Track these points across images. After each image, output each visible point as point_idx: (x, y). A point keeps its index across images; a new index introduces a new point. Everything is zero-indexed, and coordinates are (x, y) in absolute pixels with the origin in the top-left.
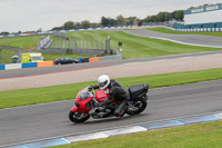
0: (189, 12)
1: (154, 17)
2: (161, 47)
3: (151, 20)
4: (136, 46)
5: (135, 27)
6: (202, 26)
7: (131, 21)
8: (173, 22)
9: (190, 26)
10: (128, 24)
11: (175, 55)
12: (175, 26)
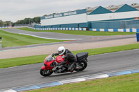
0: (44, 18)
1: (22, 21)
2: (26, 40)
3: (20, 23)
4: (11, 39)
5: (10, 27)
6: (52, 27)
7: (8, 24)
8: (34, 24)
9: (45, 27)
10: (5, 26)
11: (36, 45)
12: (35, 27)
